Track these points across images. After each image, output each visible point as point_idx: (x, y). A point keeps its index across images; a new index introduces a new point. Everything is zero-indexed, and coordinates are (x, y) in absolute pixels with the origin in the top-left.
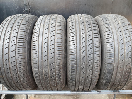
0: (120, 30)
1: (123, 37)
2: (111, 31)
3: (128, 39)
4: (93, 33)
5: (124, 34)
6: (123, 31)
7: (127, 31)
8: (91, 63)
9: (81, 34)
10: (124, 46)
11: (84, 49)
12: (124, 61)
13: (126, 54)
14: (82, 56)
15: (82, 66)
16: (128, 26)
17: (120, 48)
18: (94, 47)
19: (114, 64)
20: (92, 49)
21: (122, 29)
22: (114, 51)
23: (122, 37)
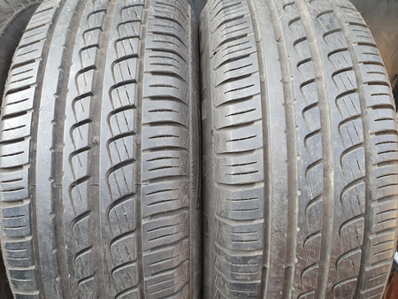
0: (302, 52)
1: (321, 96)
2: (253, 59)
3: (349, 105)
4: (147, 67)
5: (325, 74)
6: (321, 60)
7: (342, 61)
8: (123, 250)
9: (73, 73)
10: (324, 145)
11: (80, 167)
12: (324, 239)
13: (332, 196)
14: (68, 212)
15: (72, 272)
16: (348, 30)
17: (300, 161)
18: (145, 156)
19: (265, 255)
20: (129, 169)
21: (318, 46)
22: (266, 180)
23: (310, 95)
